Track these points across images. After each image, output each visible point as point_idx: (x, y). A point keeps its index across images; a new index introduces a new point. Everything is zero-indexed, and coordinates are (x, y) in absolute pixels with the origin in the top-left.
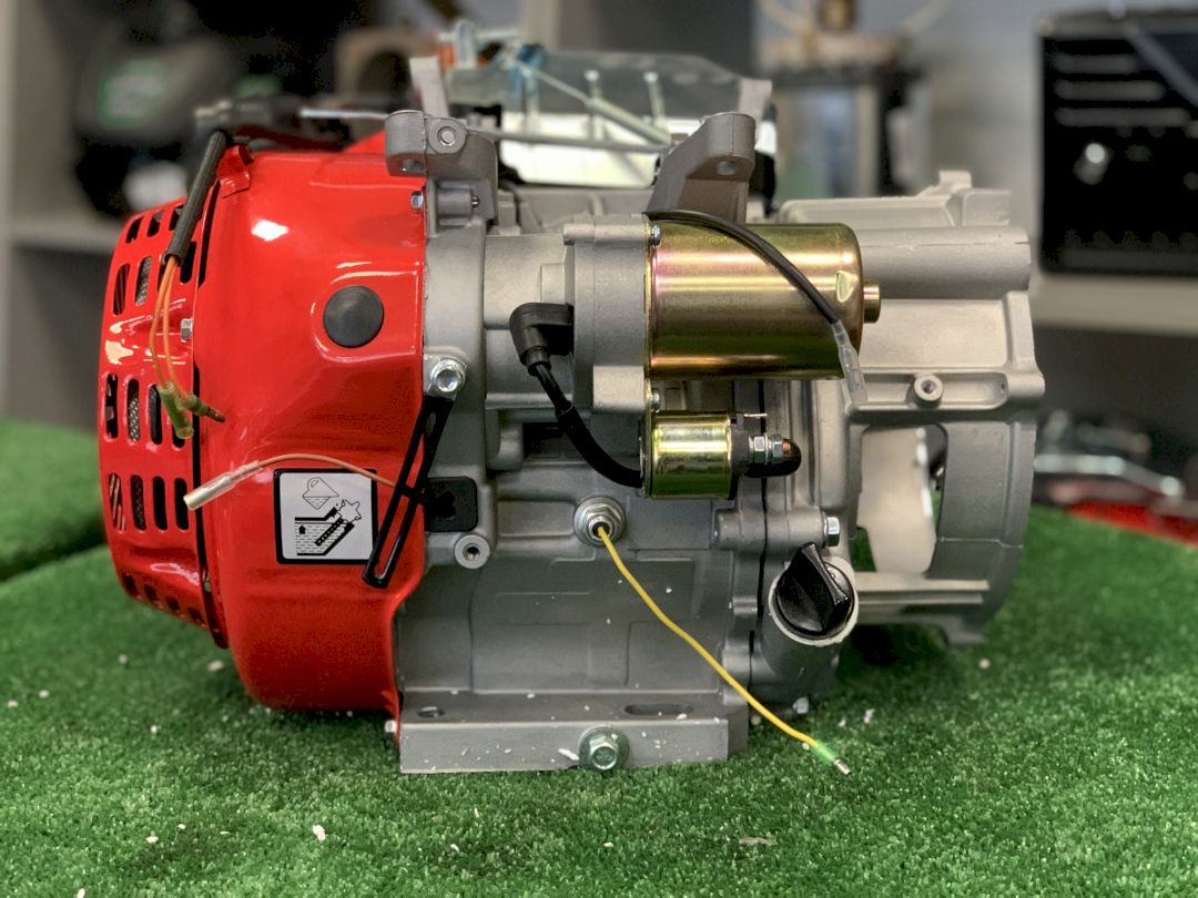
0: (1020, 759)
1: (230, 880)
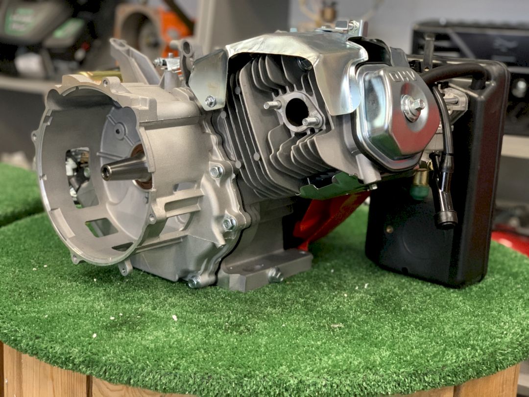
0: (425, 302)
1: (148, 332)
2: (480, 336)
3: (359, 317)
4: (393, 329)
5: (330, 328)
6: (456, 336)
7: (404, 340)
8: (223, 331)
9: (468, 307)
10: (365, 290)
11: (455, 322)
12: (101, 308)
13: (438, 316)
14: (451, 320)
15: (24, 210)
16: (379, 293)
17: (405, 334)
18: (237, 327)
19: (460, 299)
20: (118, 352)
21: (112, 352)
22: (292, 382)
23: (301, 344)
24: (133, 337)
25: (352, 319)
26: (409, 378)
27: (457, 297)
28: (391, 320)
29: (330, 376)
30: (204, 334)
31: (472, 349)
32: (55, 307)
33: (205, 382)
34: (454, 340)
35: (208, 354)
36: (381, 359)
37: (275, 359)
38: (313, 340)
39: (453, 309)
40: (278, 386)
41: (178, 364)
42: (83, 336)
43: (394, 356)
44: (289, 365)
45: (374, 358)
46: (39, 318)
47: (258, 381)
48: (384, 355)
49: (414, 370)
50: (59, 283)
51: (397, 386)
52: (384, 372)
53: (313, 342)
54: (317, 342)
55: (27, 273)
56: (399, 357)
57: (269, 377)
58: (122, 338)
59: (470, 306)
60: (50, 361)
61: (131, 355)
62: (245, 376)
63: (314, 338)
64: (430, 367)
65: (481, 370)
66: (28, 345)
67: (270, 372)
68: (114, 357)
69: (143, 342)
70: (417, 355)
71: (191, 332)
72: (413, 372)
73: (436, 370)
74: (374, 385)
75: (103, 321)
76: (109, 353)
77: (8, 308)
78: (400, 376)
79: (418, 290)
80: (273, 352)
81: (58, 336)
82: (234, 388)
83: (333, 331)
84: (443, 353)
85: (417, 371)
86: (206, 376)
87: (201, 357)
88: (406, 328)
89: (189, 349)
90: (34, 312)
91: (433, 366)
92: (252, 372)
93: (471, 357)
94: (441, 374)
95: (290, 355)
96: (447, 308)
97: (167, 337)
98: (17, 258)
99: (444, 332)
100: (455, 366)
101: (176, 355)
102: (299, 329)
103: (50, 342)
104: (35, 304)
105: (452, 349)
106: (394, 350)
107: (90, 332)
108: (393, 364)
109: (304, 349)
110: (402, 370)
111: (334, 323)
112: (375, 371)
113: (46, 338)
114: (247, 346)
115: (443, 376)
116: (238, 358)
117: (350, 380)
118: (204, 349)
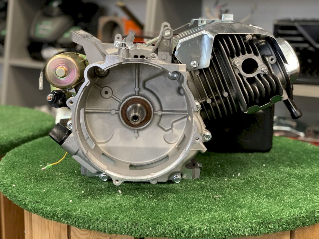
0: (274, 183)
1: (103, 200)
2: (306, 202)
3: (232, 191)
4: (252, 198)
5: (213, 197)
6: (291, 202)
7: (258, 204)
8: (148, 199)
9: (301, 186)
10: (238, 177)
11: (291, 194)
12: (77, 186)
13: (281, 191)
14: (289, 193)
15: (39, 134)
16: (247, 179)
17: (259, 201)
18: (157, 197)
19: (296, 182)
20: (83, 210)
21: (80, 210)
22: (186, 227)
23: (194, 206)
24: (94, 202)
25: (228, 193)
26: (259, 225)
27: (295, 180)
28: (252, 193)
29: (209, 224)
30: (136, 201)
31: (300, 209)
32: (50, 186)
33: (134, 227)
34: (290, 204)
35: (137, 211)
36: (242, 214)
37: (177, 214)
38: (202, 204)
39: (292, 187)
40: (177, 229)
41: (118, 217)
42: (64, 201)
44: (185, 217)
45: (238, 214)
46: (40, 192)
47: (166, 227)
48: (244, 212)
49: (262, 221)
50: (55, 173)
51: (251, 230)
52: (243, 222)
53: (201, 205)
54: (204, 205)
55: (37, 168)
56: (254, 213)
57: (172, 224)
58: (87, 203)
59: (302, 185)
60: (45, 216)
61: (90, 212)
62: (158, 223)
63: (203, 203)
64: (272, 219)
65: (305, 221)
66: (32, 206)
67: (173, 221)
68: (81, 213)
69: (99, 205)
70: (265, 212)
71: (129, 199)
72: (261, 222)
73: (276, 221)
74: (236, 229)
75: (78, 194)
76: (78, 211)
77: (22, 186)
78: (253, 224)
79: (271, 177)
80: (176, 210)
81: (49, 201)
82: (151, 230)
83: (215, 199)
84: (281, 211)
85: (264, 222)
86: (134, 224)
87: (132, 213)
88: (261, 198)
89: (126, 209)
90: (38, 188)
91: (274, 218)
92: (162, 222)
93: (298, 213)
94: (279, 224)
95: (186, 212)
97: (113, 202)
98: (31, 160)
99: (284, 200)
100: (288, 219)
101: (118, 212)
102: (193, 198)
103: (44, 205)
104: (38, 184)
105: (287, 209)
106: (251, 209)
107: (69, 199)
108: (249, 217)
109: (196, 209)
110: (255, 221)
111: (216, 195)
112: (238, 221)
113: (42, 203)
114: (161, 207)
115: (280, 224)
116: (154, 213)
117: (221, 226)
118: (135, 209)
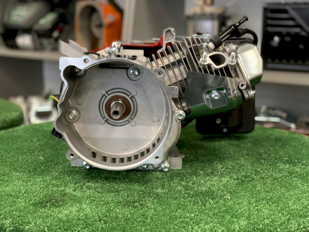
4: (250, 204)
8: (122, 206)
9: (306, 188)
11: (296, 199)
14: (293, 197)
18: (133, 203)
19: (299, 182)
36: (240, 227)
43: (250, 225)
45: (234, 226)
56: (254, 226)
70: (268, 224)
96: (290, 188)
